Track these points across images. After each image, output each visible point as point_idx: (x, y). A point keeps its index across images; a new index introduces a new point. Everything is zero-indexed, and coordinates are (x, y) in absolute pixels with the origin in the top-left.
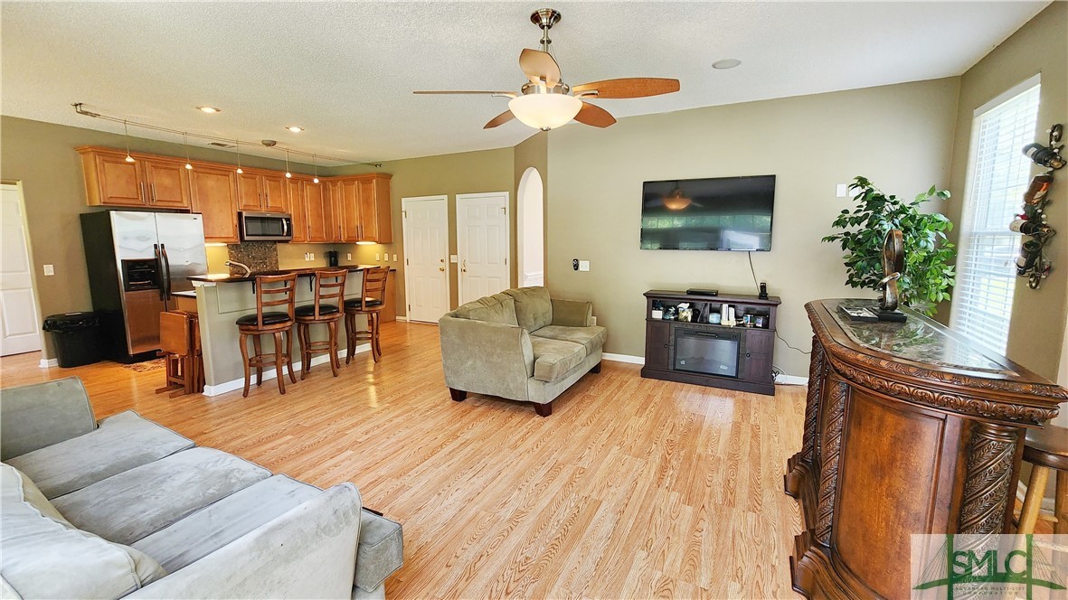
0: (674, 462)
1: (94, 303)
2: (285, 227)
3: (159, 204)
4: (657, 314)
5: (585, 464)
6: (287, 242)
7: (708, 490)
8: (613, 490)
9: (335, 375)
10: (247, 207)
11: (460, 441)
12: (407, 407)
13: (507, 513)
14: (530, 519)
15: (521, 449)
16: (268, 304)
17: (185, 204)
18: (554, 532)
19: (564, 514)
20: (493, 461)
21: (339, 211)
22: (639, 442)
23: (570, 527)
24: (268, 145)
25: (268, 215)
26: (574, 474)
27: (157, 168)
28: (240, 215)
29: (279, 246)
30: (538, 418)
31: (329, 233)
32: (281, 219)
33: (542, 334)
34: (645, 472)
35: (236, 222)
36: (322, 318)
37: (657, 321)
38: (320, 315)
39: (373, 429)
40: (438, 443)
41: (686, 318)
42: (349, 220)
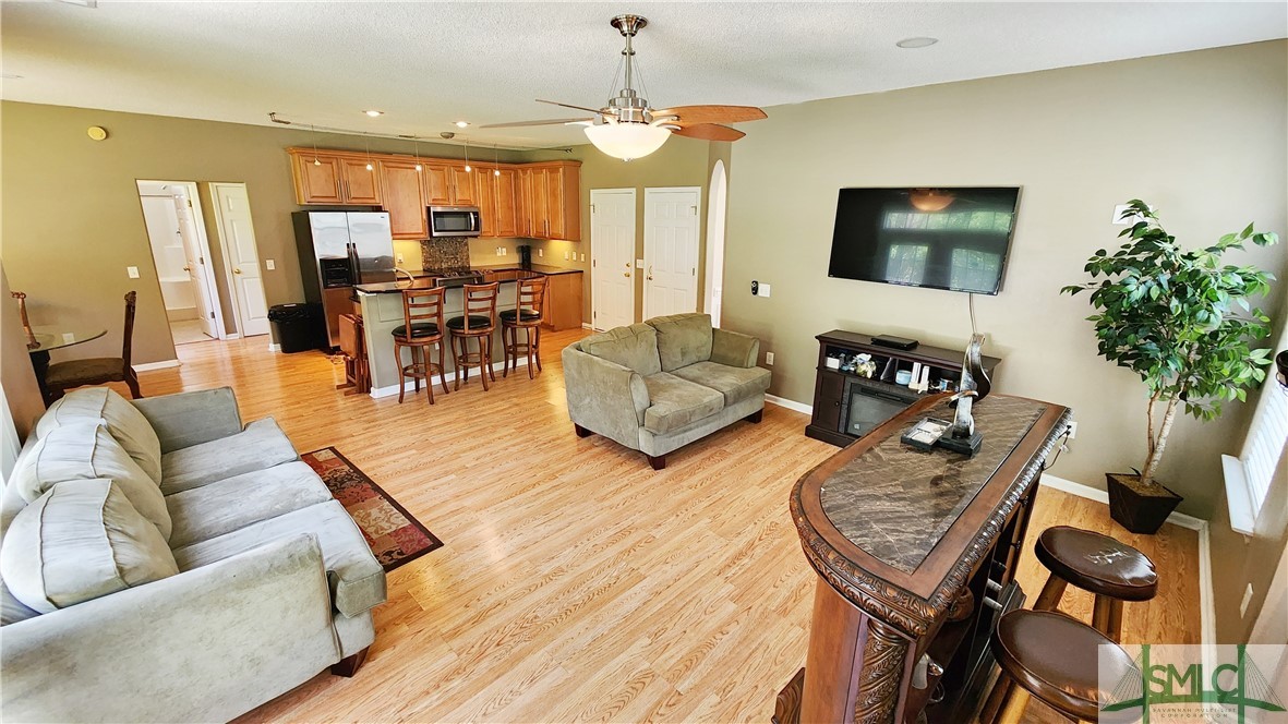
0: (758, 550)
1: (307, 295)
2: (473, 221)
3: (354, 201)
4: (833, 363)
5: (658, 533)
6: (476, 237)
7: (772, 590)
8: (667, 567)
9: (486, 390)
10: (436, 202)
11: (555, 483)
12: (529, 436)
13: (546, 569)
14: (566, 579)
15: (606, 503)
16: (416, 317)
17: (378, 201)
18: (577, 597)
19: (599, 582)
20: (571, 511)
21: (529, 202)
22: (739, 518)
23: (596, 596)
24: (447, 137)
25: (456, 210)
26: (640, 541)
27: (351, 164)
28: (428, 209)
29: (470, 241)
30: (648, 470)
31: (519, 228)
32: (468, 213)
33: (682, 374)
34: (716, 555)
35: (425, 217)
36: (471, 332)
37: (831, 371)
38: (469, 329)
39: (485, 455)
40: (534, 480)
41: (865, 372)
42: (537, 213)
